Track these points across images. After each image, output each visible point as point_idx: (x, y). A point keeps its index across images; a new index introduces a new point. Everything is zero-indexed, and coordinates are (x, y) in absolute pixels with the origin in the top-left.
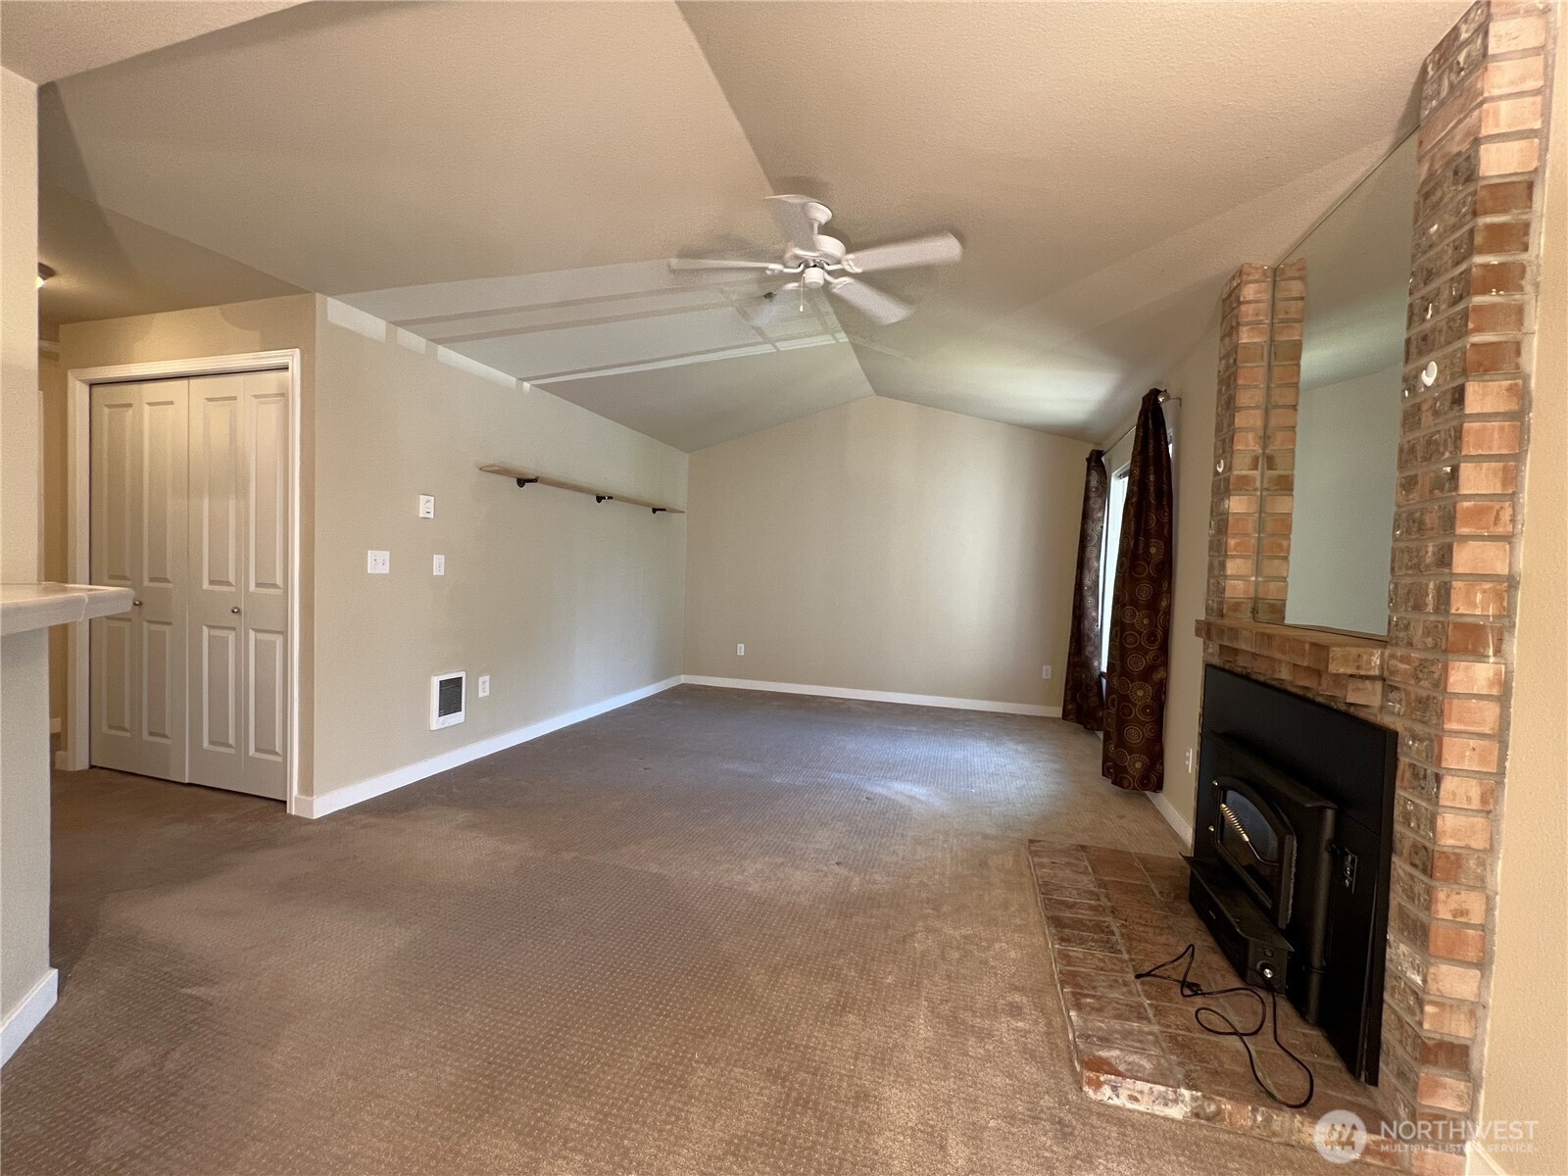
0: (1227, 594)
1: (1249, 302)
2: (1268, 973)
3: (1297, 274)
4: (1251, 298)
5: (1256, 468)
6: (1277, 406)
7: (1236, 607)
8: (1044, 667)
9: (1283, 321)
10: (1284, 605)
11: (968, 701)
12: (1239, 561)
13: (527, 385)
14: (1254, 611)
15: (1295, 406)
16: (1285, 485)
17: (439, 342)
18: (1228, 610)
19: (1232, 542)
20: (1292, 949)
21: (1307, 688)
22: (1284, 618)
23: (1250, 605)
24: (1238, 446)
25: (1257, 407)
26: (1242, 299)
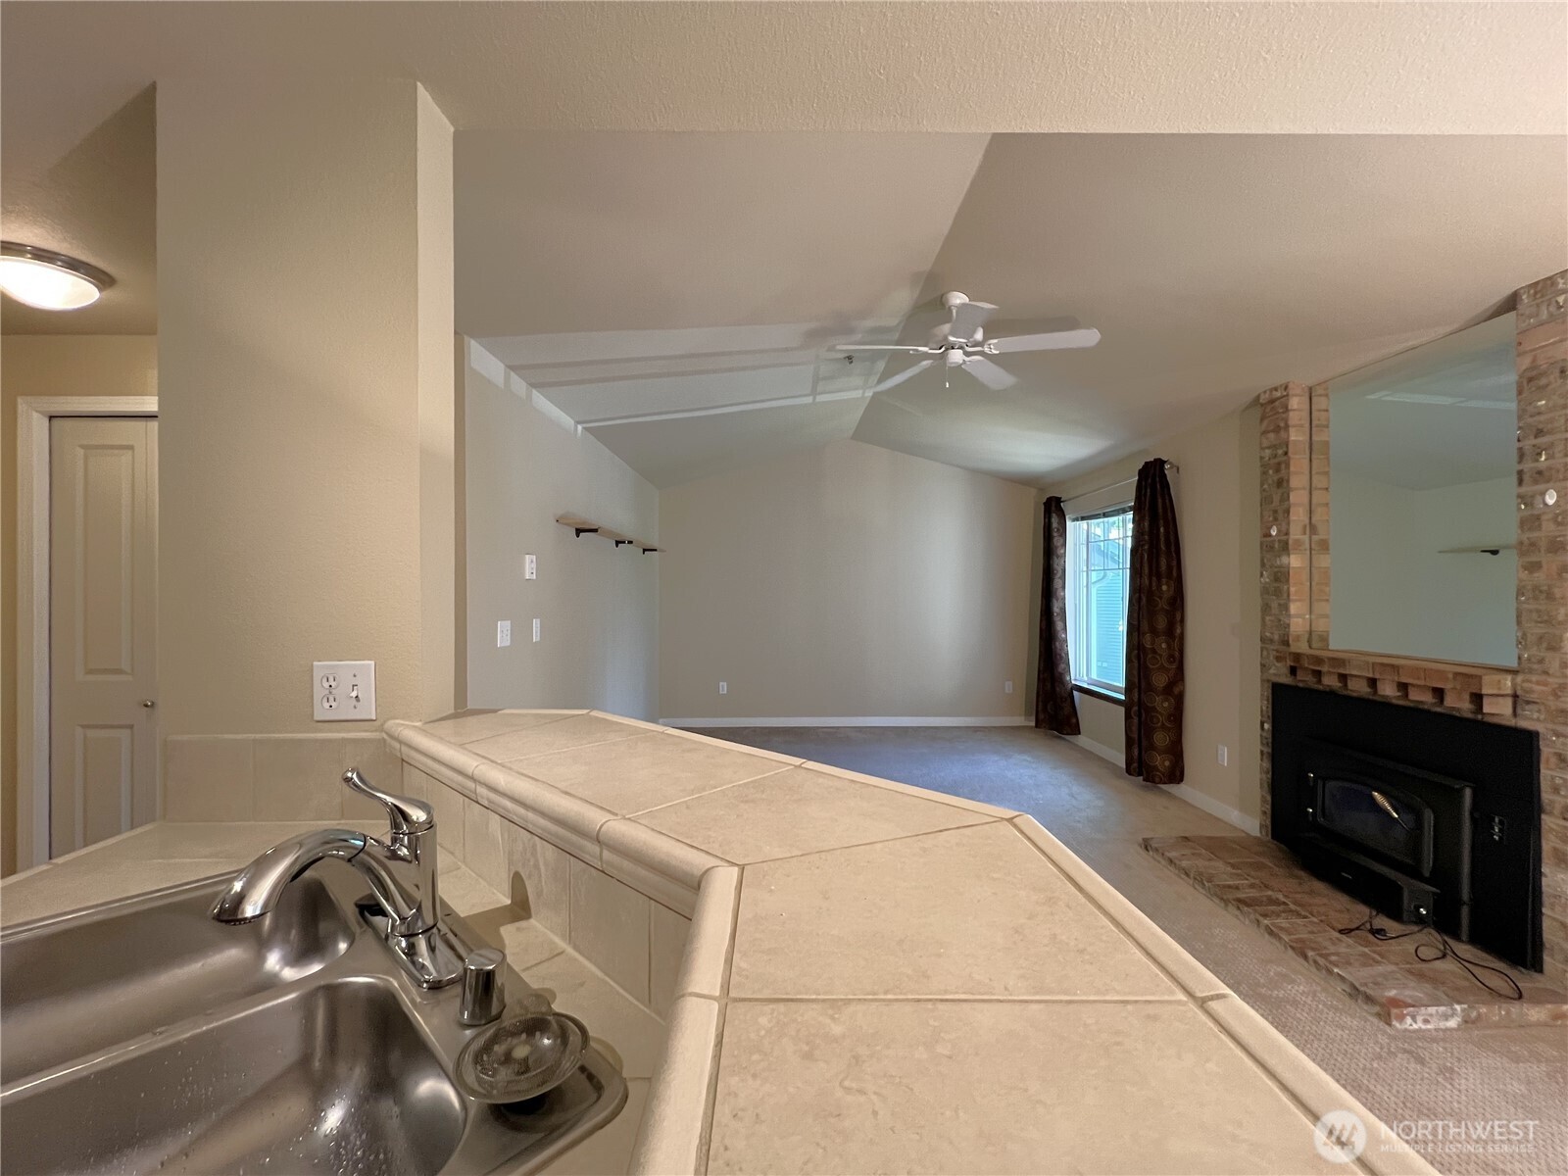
0: (1292, 629)
1: (1294, 410)
2: (1423, 911)
3: (1323, 392)
4: (1295, 407)
5: (1305, 534)
6: (1316, 489)
7: (1298, 638)
8: (1007, 683)
9: (1317, 426)
10: (1328, 635)
11: (950, 719)
12: (1298, 604)
13: (580, 427)
14: (1309, 641)
15: (1327, 489)
16: (1324, 546)
17: (533, 385)
18: (1293, 641)
19: (1292, 589)
20: (1438, 891)
21: (1422, 702)
22: (1328, 646)
23: (1307, 636)
24: (1293, 517)
25: (1304, 489)
26: (1290, 408)
